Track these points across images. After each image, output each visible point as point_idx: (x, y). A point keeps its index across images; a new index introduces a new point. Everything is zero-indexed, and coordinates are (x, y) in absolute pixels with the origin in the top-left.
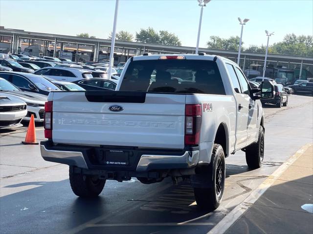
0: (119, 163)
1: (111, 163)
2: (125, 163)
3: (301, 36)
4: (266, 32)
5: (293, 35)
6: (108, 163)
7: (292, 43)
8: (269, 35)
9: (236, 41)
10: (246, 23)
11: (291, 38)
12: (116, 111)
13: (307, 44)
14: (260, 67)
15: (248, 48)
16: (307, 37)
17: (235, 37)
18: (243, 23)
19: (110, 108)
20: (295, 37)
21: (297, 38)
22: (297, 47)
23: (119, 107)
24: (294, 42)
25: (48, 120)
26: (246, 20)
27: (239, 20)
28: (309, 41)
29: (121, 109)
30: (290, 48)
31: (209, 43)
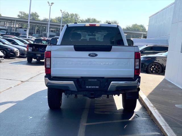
0: (95, 87)
1: (89, 87)
2: (98, 87)
3: (72, 14)
4: (61, 11)
5: (67, 13)
6: (87, 87)
7: (67, 17)
8: (62, 12)
9: (35, 15)
10: (52, 5)
11: (66, 15)
12: (93, 56)
13: (75, 18)
14: (55, 31)
15: (43, 19)
16: (75, 14)
17: (34, 13)
18: (51, 5)
19: (89, 55)
20: (68, 14)
21: (69, 14)
22: (70, 20)
23: (95, 54)
24: (68, 17)
25: (48, 63)
26: (52, 3)
27: (48, 3)
28: (76, 17)
29: (96, 55)
30: (66, 20)
31: (19, 16)
